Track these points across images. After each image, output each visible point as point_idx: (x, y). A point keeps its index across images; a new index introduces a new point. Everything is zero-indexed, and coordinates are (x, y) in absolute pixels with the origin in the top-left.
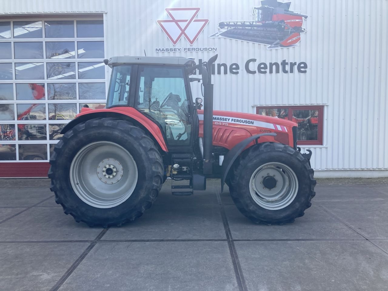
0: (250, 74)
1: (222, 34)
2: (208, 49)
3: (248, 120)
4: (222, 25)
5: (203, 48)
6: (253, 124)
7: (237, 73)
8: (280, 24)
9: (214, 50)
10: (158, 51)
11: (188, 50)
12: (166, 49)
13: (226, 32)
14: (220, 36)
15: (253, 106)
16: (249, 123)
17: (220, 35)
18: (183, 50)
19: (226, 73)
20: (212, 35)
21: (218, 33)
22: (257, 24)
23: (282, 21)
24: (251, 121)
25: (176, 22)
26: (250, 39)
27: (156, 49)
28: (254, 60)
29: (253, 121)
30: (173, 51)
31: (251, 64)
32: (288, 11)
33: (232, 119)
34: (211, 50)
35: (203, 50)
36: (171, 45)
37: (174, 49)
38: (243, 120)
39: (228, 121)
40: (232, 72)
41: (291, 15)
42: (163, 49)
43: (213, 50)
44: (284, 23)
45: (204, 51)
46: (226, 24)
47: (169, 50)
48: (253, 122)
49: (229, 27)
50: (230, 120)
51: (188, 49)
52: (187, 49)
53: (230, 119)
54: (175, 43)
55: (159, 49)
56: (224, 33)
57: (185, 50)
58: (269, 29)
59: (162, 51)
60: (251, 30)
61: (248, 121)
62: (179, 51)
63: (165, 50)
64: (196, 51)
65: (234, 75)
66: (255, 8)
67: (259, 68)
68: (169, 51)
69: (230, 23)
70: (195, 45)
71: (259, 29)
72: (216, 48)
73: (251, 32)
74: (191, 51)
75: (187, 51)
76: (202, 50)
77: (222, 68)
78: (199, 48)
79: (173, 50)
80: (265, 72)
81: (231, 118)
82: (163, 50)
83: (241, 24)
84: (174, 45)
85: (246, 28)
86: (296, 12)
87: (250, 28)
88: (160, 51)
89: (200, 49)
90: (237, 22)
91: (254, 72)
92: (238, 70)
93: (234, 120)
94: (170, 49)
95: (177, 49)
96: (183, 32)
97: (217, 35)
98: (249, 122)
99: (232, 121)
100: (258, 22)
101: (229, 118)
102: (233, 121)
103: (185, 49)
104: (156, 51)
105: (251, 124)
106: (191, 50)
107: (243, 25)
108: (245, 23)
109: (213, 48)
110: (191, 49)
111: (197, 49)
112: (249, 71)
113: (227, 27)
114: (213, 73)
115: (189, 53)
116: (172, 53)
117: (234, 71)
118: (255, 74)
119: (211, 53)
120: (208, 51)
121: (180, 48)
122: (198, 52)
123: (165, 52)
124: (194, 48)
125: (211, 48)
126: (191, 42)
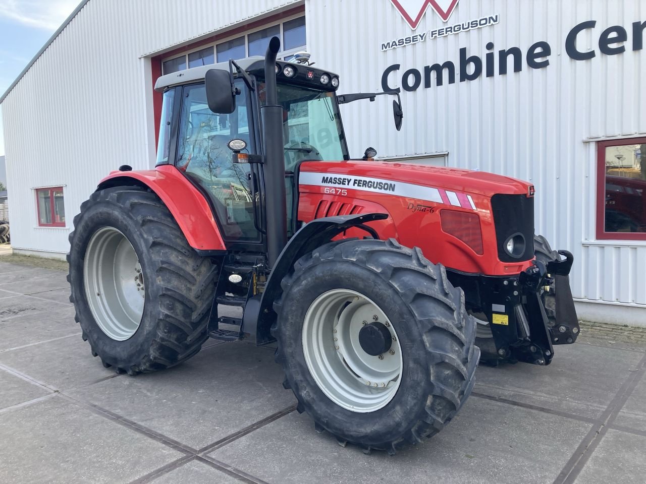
0: (578, 61)
2: (478, 23)
3: (384, 181)
5: (469, 23)
6: (393, 190)
7: (545, 64)
9: (491, 20)
10: (386, 48)
11: (439, 35)
15: (585, 139)
16: (386, 189)
18: (429, 36)
19: (518, 68)
24: (389, 182)
27: (383, 45)
28: (590, 25)
29: (393, 183)
31: (581, 36)
33: (355, 180)
34: (486, 23)
35: (468, 27)
36: (406, 31)
37: (413, 37)
38: (374, 182)
39: (348, 184)
40: (532, 64)
42: (395, 42)
43: (490, 23)
45: (470, 28)
48: (394, 185)
50: (352, 182)
51: (439, 32)
52: (437, 32)
53: (351, 180)
54: (414, 24)
57: (434, 36)
61: (385, 184)
62: (422, 39)
63: (397, 43)
64: (453, 32)
65: (538, 71)
67: (604, 41)
70: (452, 21)
72: (496, 16)
74: (445, 35)
75: (438, 36)
76: (467, 26)
77: (510, 59)
78: (460, 25)
79: (411, 39)
80: (621, 50)
81: (353, 178)
84: (412, 28)
89: (461, 27)
91: (590, 55)
92: (548, 58)
93: (359, 183)
94: (406, 39)
98: (386, 186)
99: (354, 185)
101: (349, 177)
102: (356, 185)
103: (432, 32)
105: (390, 190)
106: (445, 32)
109: (490, 18)
110: (445, 30)
111: (456, 29)
112: (574, 54)
114: (490, 73)
115: (440, 39)
116: (409, 47)
117: (538, 60)
118: (593, 59)
119: (486, 30)
120: (479, 26)
121: (424, 34)
122: (458, 33)
123: (398, 46)
124: (451, 28)
125: (486, 19)
126: (445, 16)
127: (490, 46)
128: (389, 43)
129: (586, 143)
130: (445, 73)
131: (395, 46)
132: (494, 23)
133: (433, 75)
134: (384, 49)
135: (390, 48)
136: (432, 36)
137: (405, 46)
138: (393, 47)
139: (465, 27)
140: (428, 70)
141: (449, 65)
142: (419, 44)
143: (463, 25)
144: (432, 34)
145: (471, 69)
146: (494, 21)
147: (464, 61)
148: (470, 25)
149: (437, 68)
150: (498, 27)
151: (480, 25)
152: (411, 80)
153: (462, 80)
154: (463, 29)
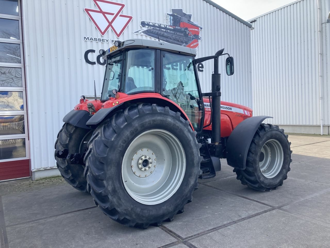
1: (144, 32)
4: (143, 24)
8: (185, 30)
10: (87, 39)
12: (94, 39)
13: (147, 30)
14: (142, 34)
17: (142, 32)
18: (110, 42)
20: (136, 31)
21: (140, 30)
22: (170, 28)
23: (186, 29)
25: (104, 13)
26: (165, 40)
27: (84, 37)
30: (102, 42)
32: (190, 21)
36: (99, 36)
41: (192, 24)
42: (92, 38)
44: (188, 30)
46: (146, 23)
47: (98, 39)
48: (231, 108)
49: (149, 27)
52: (115, 41)
54: (103, 33)
55: (88, 38)
56: (145, 31)
58: (178, 33)
59: (90, 40)
60: (165, 32)
61: (228, 108)
62: (107, 42)
63: (94, 40)
66: (168, 14)
68: (98, 41)
69: (150, 24)
71: (171, 32)
73: (165, 34)
79: (101, 40)
82: (92, 39)
83: (158, 25)
84: (102, 35)
85: (162, 29)
86: (195, 23)
87: (165, 30)
88: (89, 40)
90: (155, 23)
95: (105, 40)
96: (110, 24)
97: (140, 32)
100: (170, 26)
103: (112, 40)
104: (85, 39)
105: (230, 110)
107: (160, 27)
108: (161, 25)
113: (147, 26)
121: (108, 40)
123: (94, 41)
126: (118, 35)
131: (92, 40)
134: (86, 40)
136: (112, 42)
137: (98, 42)
138: (91, 40)
142: (106, 43)
152: (102, 60)
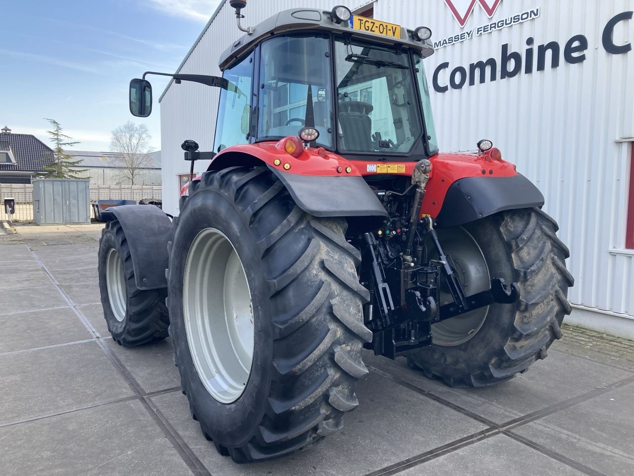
0: (614, 55)
2: (520, 17)
5: (511, 18)
7: (581, 59)
9: (532, 14)
10: (437, 46)
11: (484, 31)
12: (449, 39)
15: (618, 138)
18: (475, 34)
19: (555, 63)
27: (435, 43)
28: (627, 16)
31: (619, 27)
34: (527, 17)
35: (511, 23)
36: (456, 29)
37: (461, 34)
40: (570, 60)
42: (445, 40)
43: (531, 17)
45: (512, 23)
47: (454, 39)
52: (483, 29)
54: (462, 22)
55: (439, 42)
57: (479, 33)
59: (442, 45)
62: (469, 36)
63: (447, 42)
64: (497, 28)
65: (574, 67)
70: (497, 17)
72: (537, 10)
74: (490, 31)
75: (483, 33)
76: (509, 22)
77: (549, 53)
78: (503, 21)
79: (460, 37)
82: (445, 42)
84: (461, 27)
89: (505, 22)
91: (626, 49)
92: (585, 52)
94: (455, 37)
95: (466, 34)
103: (478, 29)
104: (435, 47)
106: (489, 29)
109: (531, 12)
110: (489, 27)
111: (500, 24)
112: (610, 47)
114: (529, 70)
115: (485, 36)
116: (457, 44)
117: (575, 55)
118: (629, 52)
119: (527, 24)
120: (520, 21)
121: (471, 31)
122: (501, 29)
123: (448, 44)
124: (495, 24)
125: (527, 13)
126: (490, 12)
127: (530, 41)
128: (440, 42)
129: (619, 143)
130: (488, 70)
131: (445, 45)
132: (534, 17)
133: (477, 72)
135: (441, 47)
136: (478, 33)
137: (454, 44)
138: (444, 45)
139: (508, 22)
140: (473, 67)
141: (492, 62)
142: (466, 41)
143: (506, 20)
144: (478, 31)
145: (511, 65)
146: (535, 15)
147: (505, 58)
148: (513, 20)
149: (481, 65)
150: (538, 21)
151: (522, 19)
152: (458, 78)
153: (503, 77)
154: (506, 24)
